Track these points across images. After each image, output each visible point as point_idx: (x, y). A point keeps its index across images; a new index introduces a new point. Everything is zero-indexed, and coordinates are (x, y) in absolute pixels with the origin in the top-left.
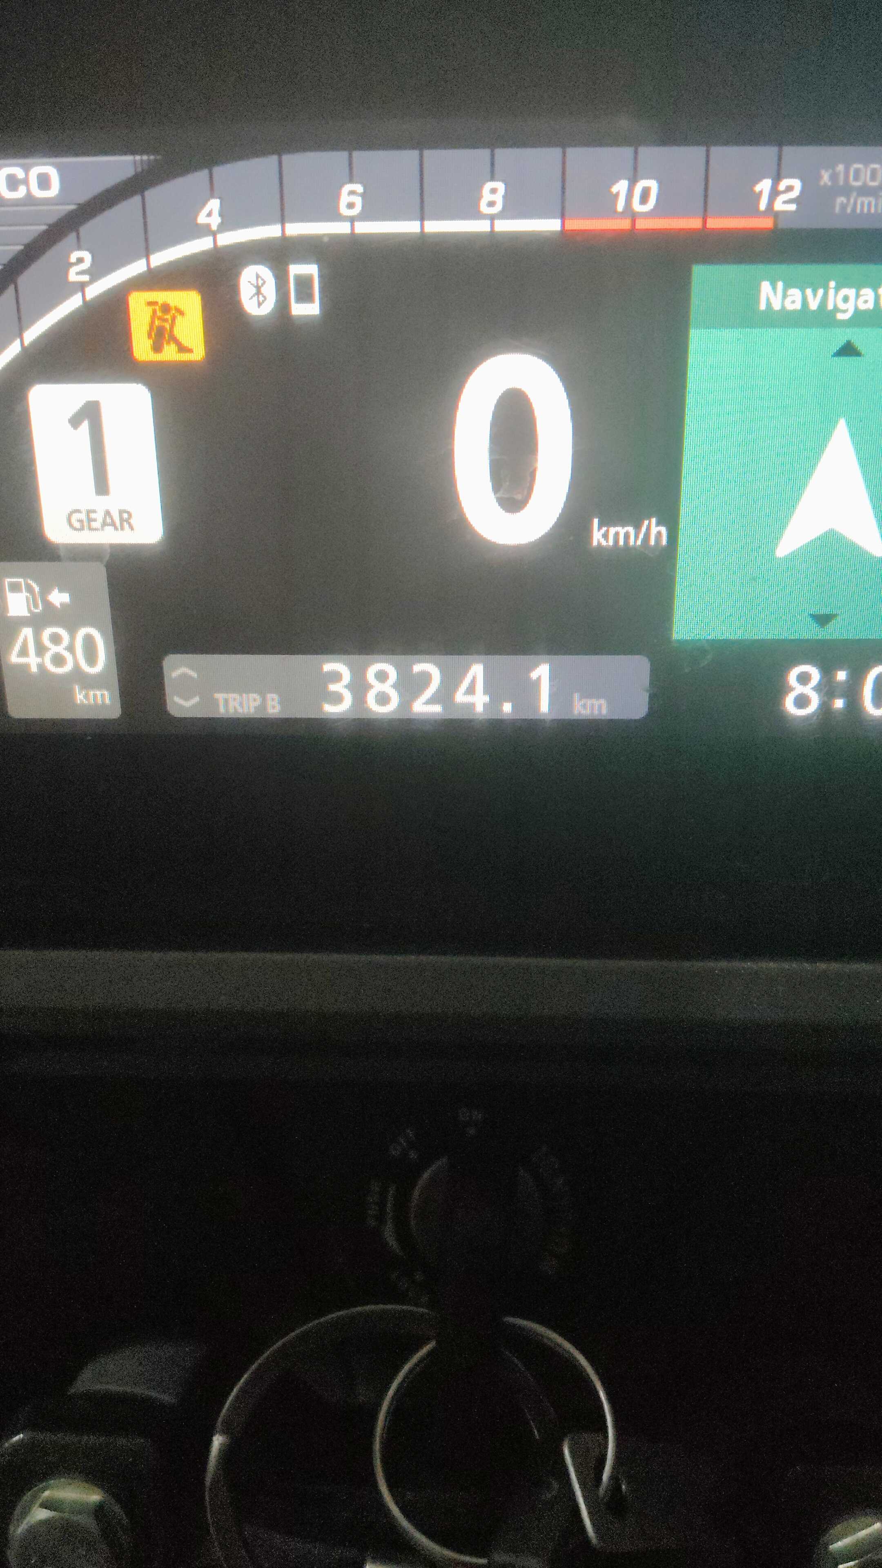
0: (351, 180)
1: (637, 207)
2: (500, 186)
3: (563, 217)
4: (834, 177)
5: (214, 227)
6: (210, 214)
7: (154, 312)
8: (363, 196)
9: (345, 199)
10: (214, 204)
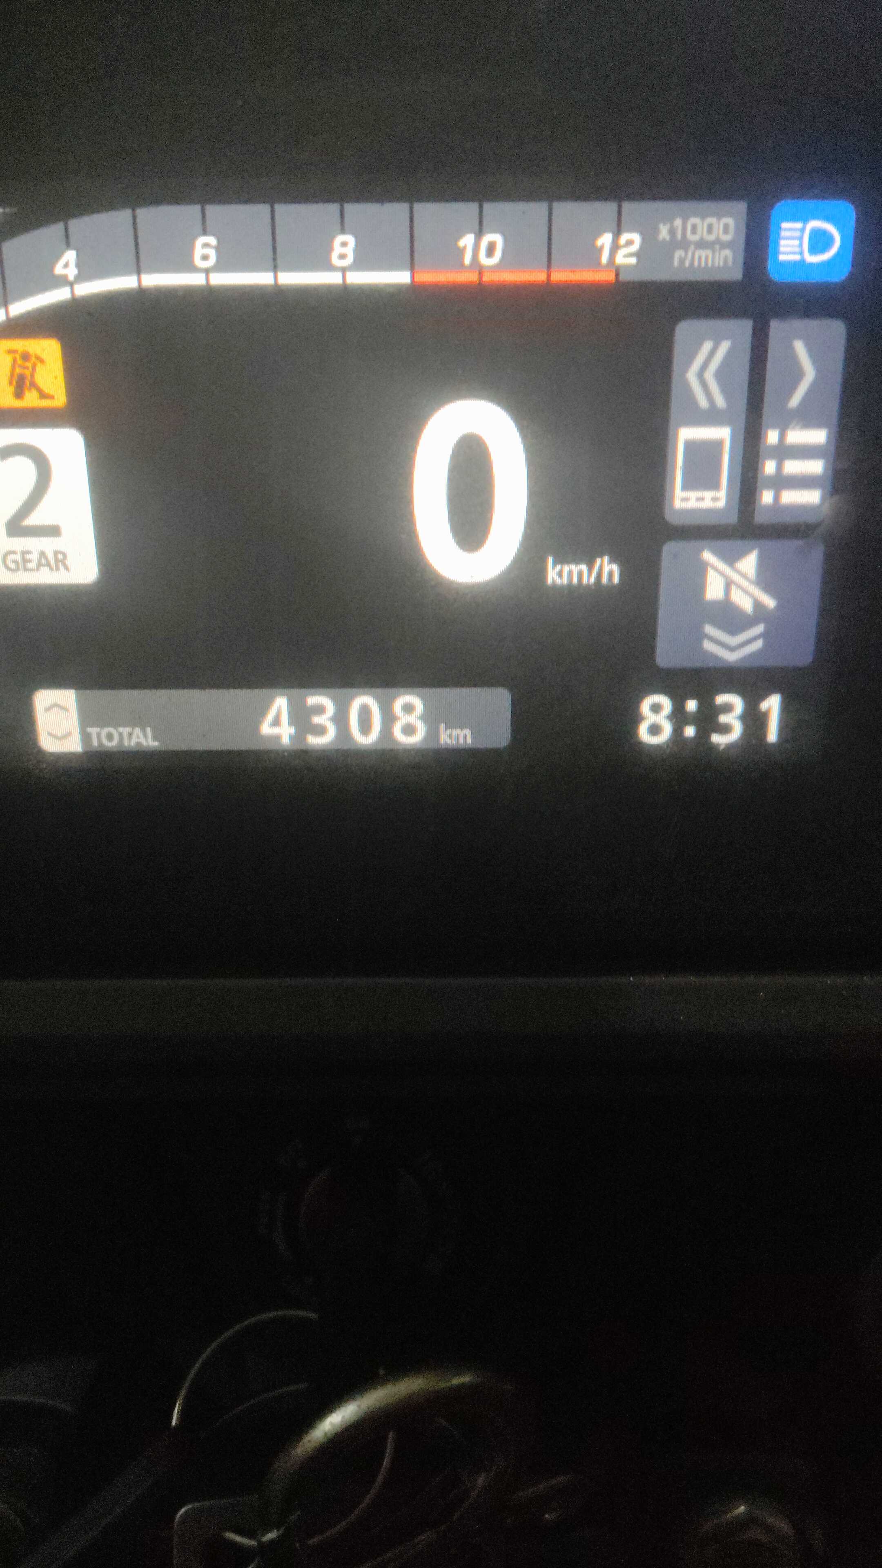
0: (205, 232)
1: (485, 261)
2: (350, 239)
3: (412, 269)
4: (672, 232)
5: (71, 278)
6: (66, 265)
7: (15, 360)
8: (217, 249)
9: (198, 251)
10: (70, 256)
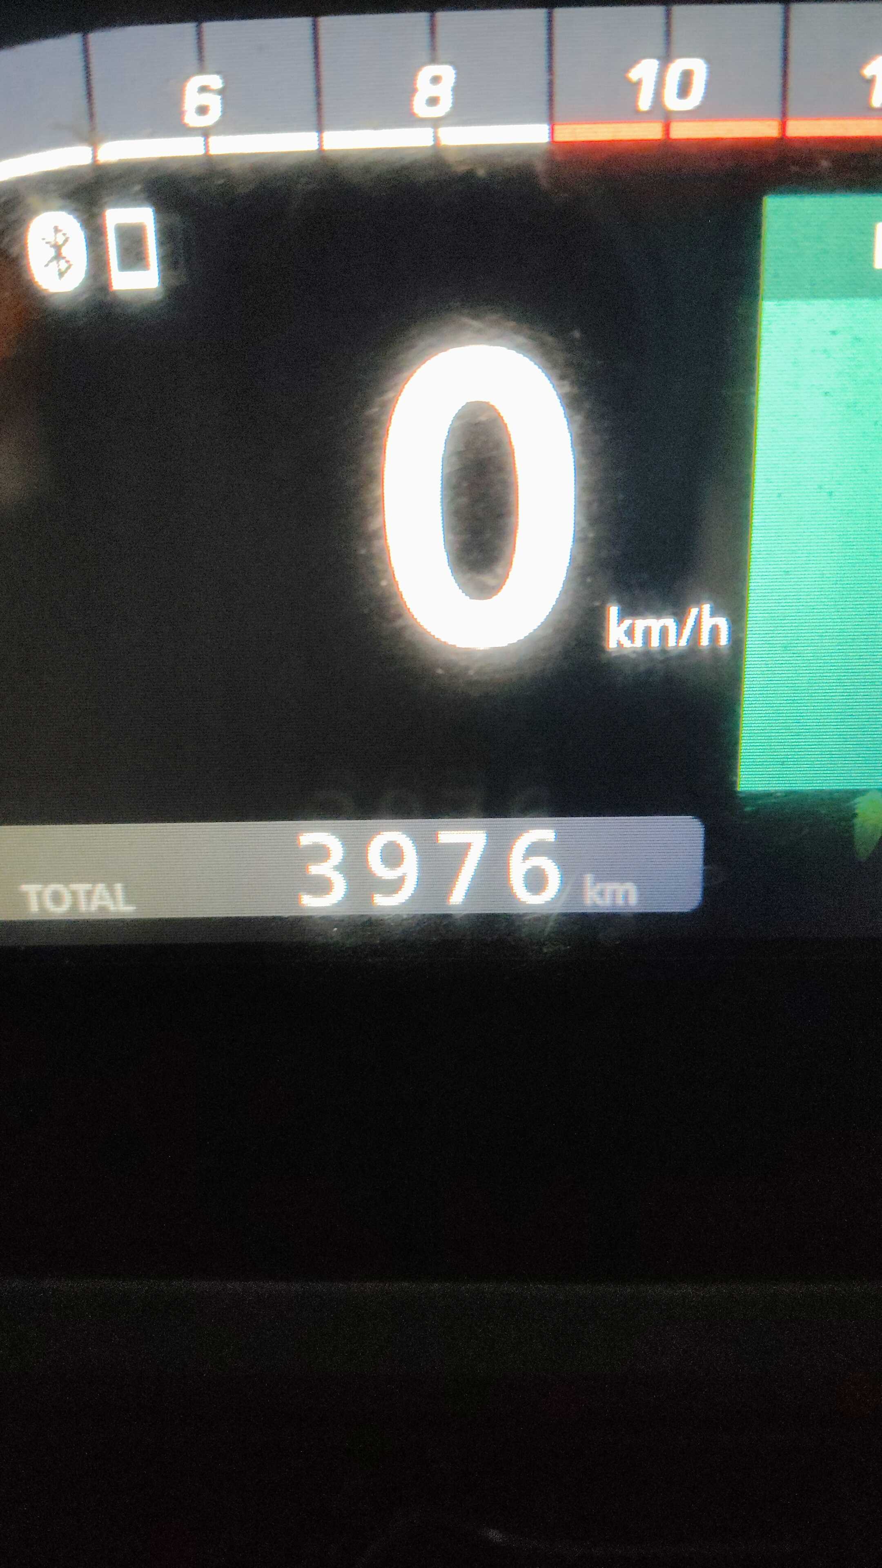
0: (202, 68)
1: (672, 102)
2: (447, 73)
3: (551, 120)
8: (221, 92)
9: (193, 99)
